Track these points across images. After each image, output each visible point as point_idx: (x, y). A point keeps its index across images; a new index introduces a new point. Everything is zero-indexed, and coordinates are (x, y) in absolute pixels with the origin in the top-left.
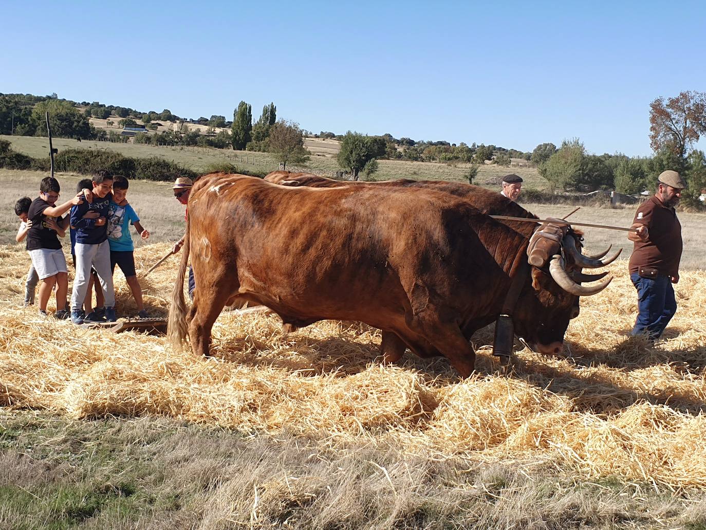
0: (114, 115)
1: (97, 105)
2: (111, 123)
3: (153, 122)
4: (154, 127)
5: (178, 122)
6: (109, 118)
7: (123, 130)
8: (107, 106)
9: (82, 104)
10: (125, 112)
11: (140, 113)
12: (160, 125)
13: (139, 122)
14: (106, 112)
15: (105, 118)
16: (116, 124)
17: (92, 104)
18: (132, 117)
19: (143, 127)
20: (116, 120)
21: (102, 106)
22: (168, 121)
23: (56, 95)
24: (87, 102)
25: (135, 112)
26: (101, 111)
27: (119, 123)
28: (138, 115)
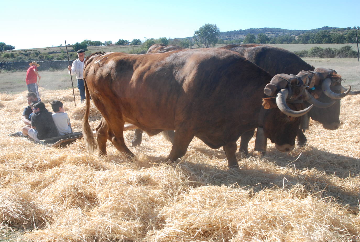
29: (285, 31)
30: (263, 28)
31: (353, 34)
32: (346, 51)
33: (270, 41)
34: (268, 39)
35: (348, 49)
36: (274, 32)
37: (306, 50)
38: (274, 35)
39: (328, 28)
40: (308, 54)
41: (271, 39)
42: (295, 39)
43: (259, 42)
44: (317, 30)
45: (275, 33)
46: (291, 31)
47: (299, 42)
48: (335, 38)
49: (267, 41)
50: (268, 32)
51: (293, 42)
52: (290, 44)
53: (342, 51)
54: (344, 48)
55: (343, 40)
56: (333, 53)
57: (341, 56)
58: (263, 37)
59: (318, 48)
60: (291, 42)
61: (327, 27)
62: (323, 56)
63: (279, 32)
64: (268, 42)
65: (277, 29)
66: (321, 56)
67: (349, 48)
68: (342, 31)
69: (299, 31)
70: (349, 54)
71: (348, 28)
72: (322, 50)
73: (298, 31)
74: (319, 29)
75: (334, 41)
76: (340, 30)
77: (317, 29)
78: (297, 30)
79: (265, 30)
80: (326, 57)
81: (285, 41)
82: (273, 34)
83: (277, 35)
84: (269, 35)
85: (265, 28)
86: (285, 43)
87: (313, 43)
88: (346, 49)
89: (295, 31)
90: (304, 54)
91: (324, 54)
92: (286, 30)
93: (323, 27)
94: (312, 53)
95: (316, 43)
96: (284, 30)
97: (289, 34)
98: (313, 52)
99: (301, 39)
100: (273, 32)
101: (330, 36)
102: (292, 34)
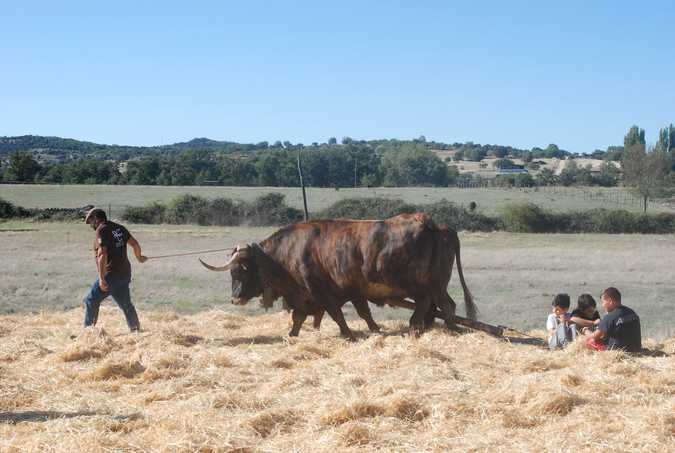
0: (490, 155)
1: (471, 146)
2: (485, 166)
3: (535, 160)
4: (535, 167)
5: (567, 158)
6: (484, 160)
7: (498, 173)
8: (482, 146)
9: (454, 145)
10: (503, 152)
11: (521, 151)
12: (543, 163)
13: (518, 162)
14: (480, 153)
15: (478, 159)
16: (490, 166)
17: (466, 145)
18: (512, 156)
19: (522, 167)
20: (490, 161)
21: (476, 146)
22: (554, 158)
23: (424, 137)
24: (459, 143)
25: (515, 150)
26: (474, 152)
27: (494, 164)
28: (517, 153)
29: (86, 147)
30: (21, 137)
31: (275, 162)
32: (269, 207)
33: (44, 174)
34: (39, 168)
35: (274, 202)
36: (54, 148)
37: (159, 203)
38: (53, 158)
39: (207, 142)
40: (167, 213)
41: (48, 169)
42: (117, 172)
43: (13, 177)
44: (178, 148)
45: (57, 153)
46: (103, 148)
47: (129, 180)
48: (229, 171)
49: (37, 176)
50: (38, 147)
51: (112, 180)
52: (104, 187)
53: (260, 209)
54: (264, 199)
55: (250, 177)
56: (235, 213)
57: (258, 220)
58: (24, 161)
59: (194, 199)
60: (107, 178)
61: (204, 140)
62: (207, 220)
63: (70, 148)
64: (40, 179)
65: (65, 140)
66: (203, 221)
67: (277, 200)
68: (244, 153)
69: (125, 148)
70: (277, 215)
71: (261, 144)
72: (205, 204)
73: (123, 147)
74: (182, 144)
75: (227, 180)
76: (238, 150)
77: (176, 145)
78: (121, 145)
79: (29, 141)
80: (216, 224)
81: (90, 175)
82: (51, 153)
83: (64, 157)
84: (42, 157)
85: (29, 138)
86: (89, 183)
87: (170, 184)
88: (271, 202)
89: (115, 147)
90: (153, 213)
91: (210, 216)
92: (91, 144)
93: (192, 139)
94: (177, 214)
95: (176, 184)
96: (82, 144)
97: (99, 156)
98: (179, 210)
99: (134, 173)
100: (52, 150)
101: (215, 164)
102: (108, 155)
